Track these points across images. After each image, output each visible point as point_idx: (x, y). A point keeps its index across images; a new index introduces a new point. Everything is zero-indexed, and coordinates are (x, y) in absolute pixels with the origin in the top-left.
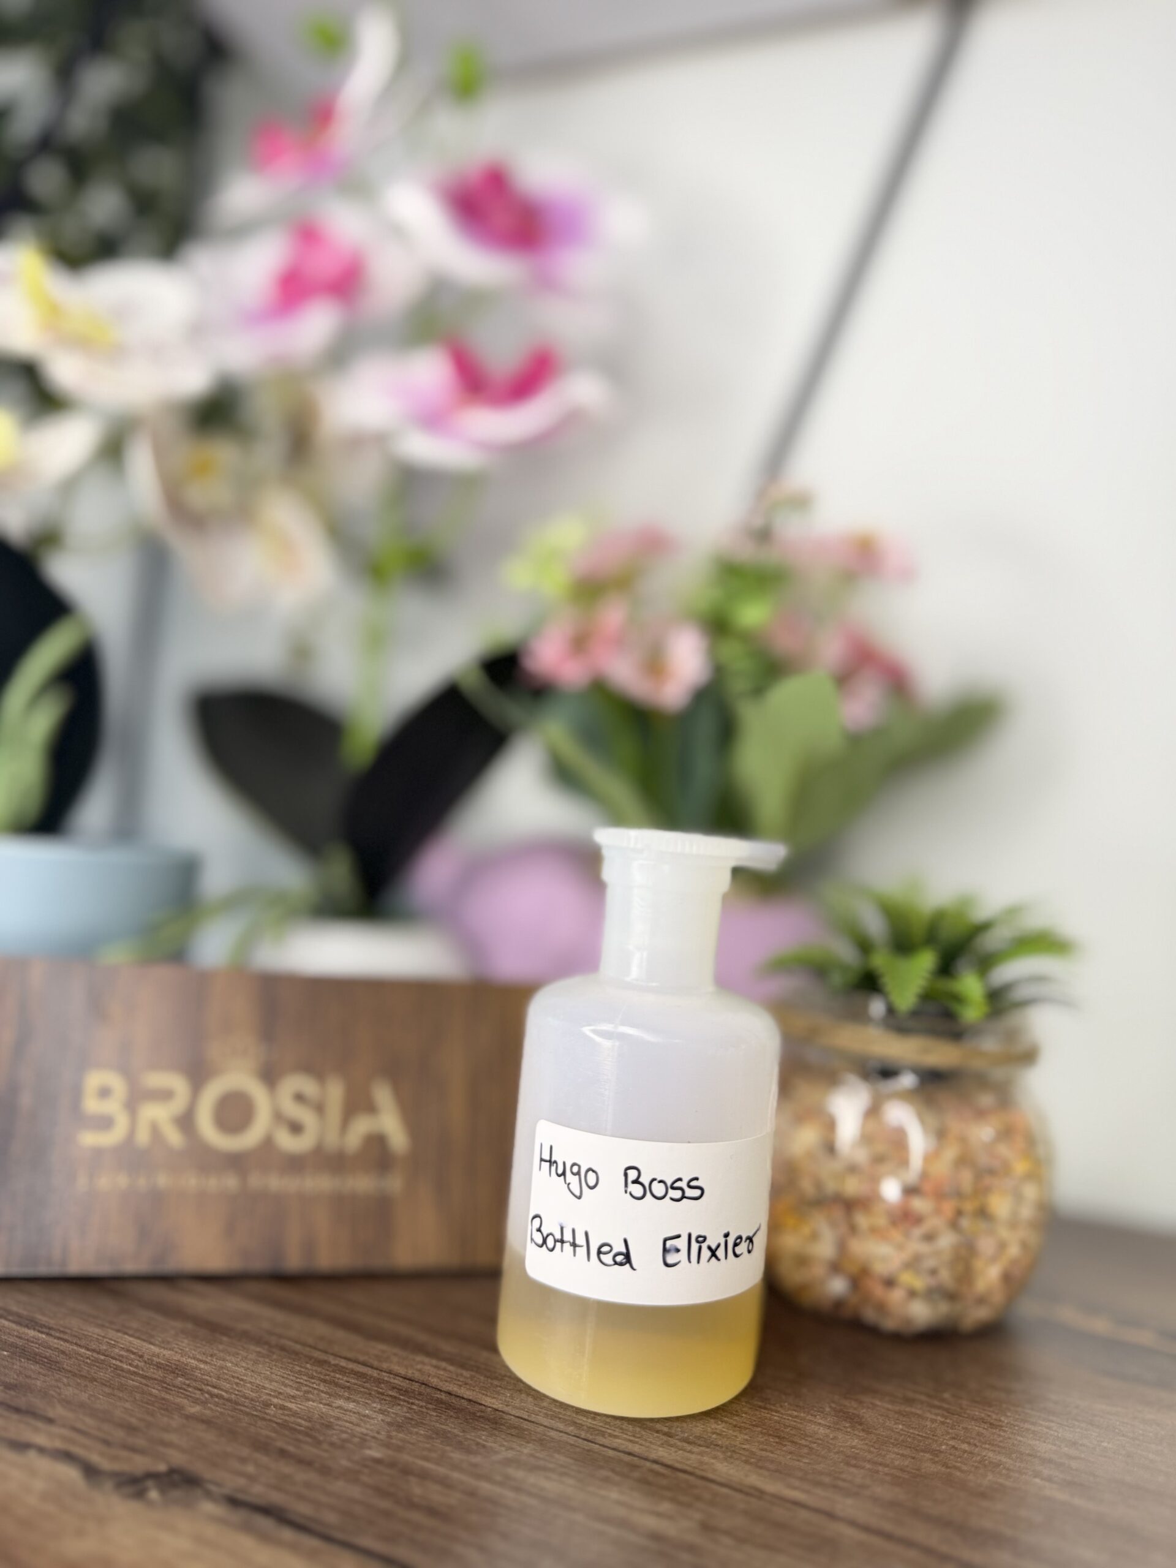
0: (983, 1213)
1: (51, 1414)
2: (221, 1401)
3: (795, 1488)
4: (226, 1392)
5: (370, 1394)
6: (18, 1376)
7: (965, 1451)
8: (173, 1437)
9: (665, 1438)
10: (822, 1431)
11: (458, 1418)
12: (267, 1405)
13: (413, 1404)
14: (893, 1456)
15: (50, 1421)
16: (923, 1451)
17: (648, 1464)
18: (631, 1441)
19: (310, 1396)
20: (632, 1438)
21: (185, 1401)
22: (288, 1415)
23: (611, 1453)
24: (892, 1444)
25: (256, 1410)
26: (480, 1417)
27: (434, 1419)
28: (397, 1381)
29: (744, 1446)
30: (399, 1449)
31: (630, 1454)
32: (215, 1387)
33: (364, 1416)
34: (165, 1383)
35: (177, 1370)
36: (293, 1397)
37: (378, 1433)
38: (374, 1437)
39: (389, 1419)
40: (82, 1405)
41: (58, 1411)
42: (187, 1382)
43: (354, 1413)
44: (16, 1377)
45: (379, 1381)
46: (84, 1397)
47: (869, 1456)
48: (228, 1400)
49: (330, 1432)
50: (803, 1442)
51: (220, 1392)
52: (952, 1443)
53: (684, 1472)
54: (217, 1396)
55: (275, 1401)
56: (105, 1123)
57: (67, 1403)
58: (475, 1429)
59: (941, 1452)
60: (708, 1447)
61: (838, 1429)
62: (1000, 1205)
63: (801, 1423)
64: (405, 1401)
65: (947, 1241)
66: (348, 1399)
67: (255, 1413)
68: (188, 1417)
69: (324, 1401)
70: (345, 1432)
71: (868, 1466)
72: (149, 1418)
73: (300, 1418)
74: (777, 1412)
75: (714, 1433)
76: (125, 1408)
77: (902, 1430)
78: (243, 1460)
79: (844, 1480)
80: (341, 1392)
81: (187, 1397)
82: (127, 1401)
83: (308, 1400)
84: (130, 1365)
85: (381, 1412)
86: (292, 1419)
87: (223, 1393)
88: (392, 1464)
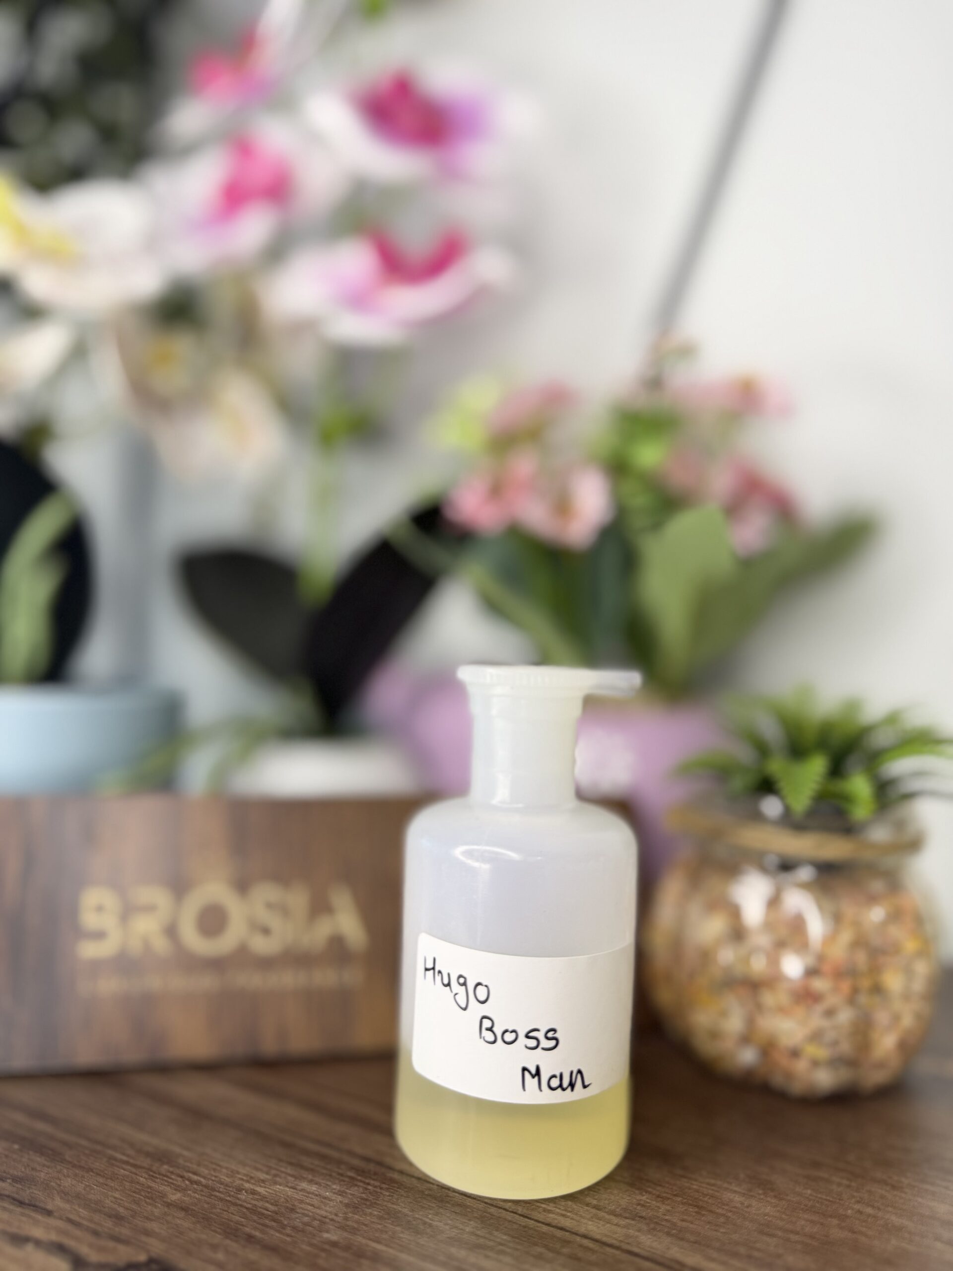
0: (877, 989)
1: (50, 1207)
2: (199, 1188)
3: (713, 1260)
4: (204, 1178)
5: (331, 1176)
6: (25, 1168)
7: (869, 1215)
8: (154, 1226)
9: (594, 1211)
10: (738, 1198)
11: (408, 1197)
12: (239, 1190)
13: (368, 1184)
14: (803, 1222)
15: (49, 1213)
16: (831, 1216)
17: (578, 1239)
18: (563, 1215)
19: (278, 1179)
20: (564, 1212)
21: (168, 1189)
22: (257, 1200)
23: (545, 1229)
24: (802, 1209)
25: (230, 1196)
26: (427, 1195)
27: (387, 1198)
28: (356, 1162)
29: (667, 1217)
30: (354, 1231)
31: (562, 1229)
32: (195, 1173)
33: (325, 1198)
34: (152, 1171)
35: (163, 1157)
36: (263, 1181)
37: (336, 1215)
38: (332, 1220)
39: (346, 1201)
40: (78, 1196)
41: (57, 1203)
42: (171, 1169)
43: (317, 1195)
44: (23, 1170)
45: (339, 1162)
46: (80, 1188)
47: (781, 1224)
48: (206, 1186)
49: (294, 1216)
50: (720, 1211)
51: (199, 1178)
52: (857, 1207)
53: (611, 1246)
54: (197, 1183)
55: (247, 1185)
56: (100, 935)
57: (65, 1194)
58: (423, 1207)
59: (847, 1217)
60: (633, 1219)
61: (752, 1196)
62: (893, 981)
63: (718, 1191)
64: (361, 1181)
65: (845, 1016)
66: (311, 1182)
67: (228, 1198)
68: (169, 1205)
69: (290, 1185)
70: (307, 1216)
71: (780, 1233)
72: (134, 1207)
73: (267, 1202)
74: (696, 1180)
75: (639, 1204)
76: (115, 1198)
77: (811, 1195)
78: (214, 1247)
79: (758, 1250)
80: (305, 1174)
81: (170, 1184)
82: (117, 1190)
83: (276, 1183)
84: (124, 1154)
85: (341, 1193)
86: (260, 1204)
87: (202, 1180)
88: (347, 1248)
